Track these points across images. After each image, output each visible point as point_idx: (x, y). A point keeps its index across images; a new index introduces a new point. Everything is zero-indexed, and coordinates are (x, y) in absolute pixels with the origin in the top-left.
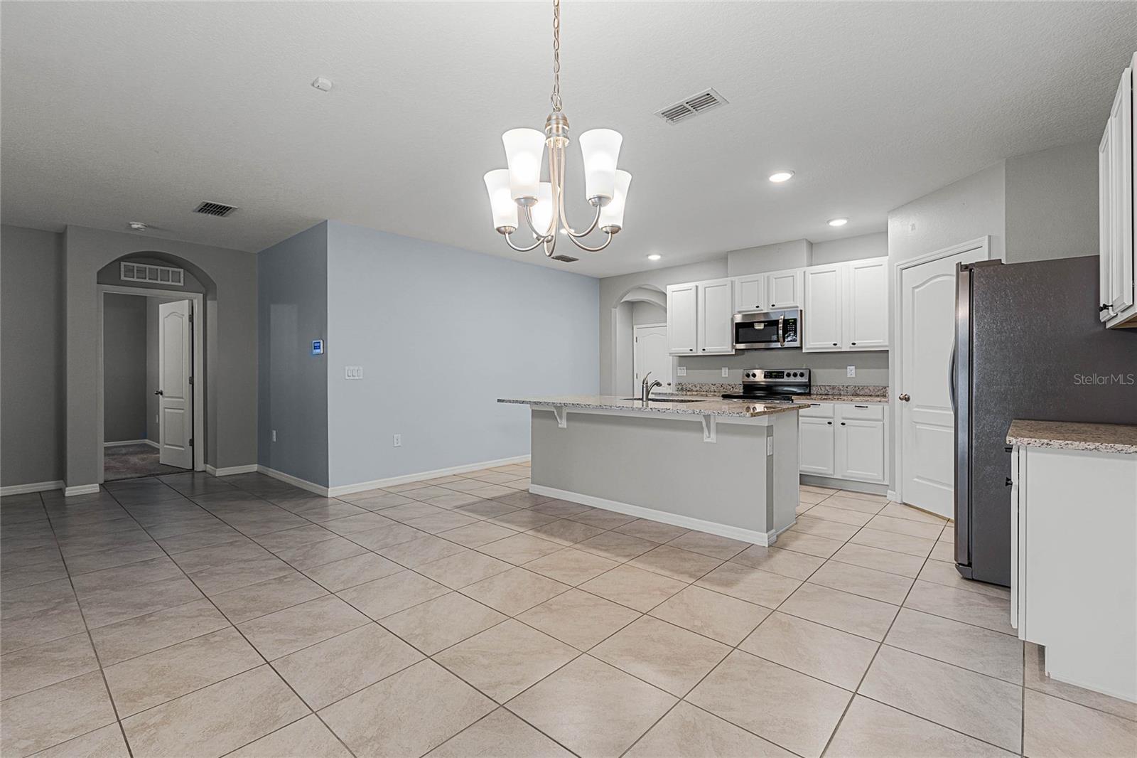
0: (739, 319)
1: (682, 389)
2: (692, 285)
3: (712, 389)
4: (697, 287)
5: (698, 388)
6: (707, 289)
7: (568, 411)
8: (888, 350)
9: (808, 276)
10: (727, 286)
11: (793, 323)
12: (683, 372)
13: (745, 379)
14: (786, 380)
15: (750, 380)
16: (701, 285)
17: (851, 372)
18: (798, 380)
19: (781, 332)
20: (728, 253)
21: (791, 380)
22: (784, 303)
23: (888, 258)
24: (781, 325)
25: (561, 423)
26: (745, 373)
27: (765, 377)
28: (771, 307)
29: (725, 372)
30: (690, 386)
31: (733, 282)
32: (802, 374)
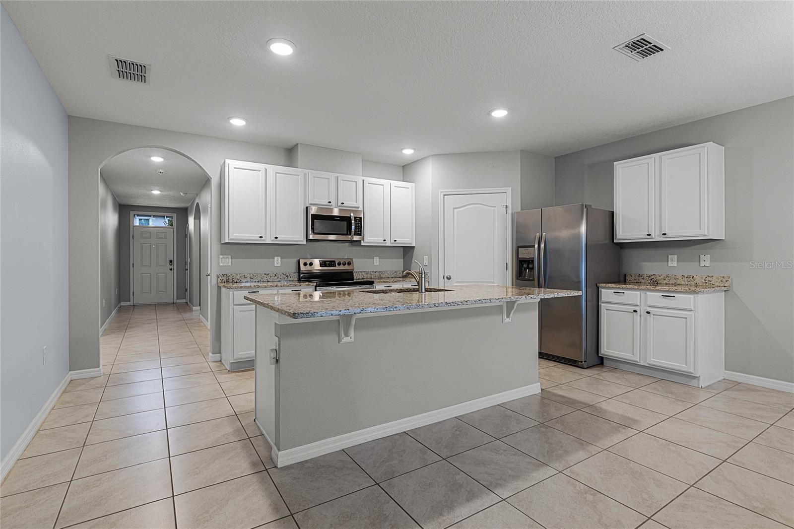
0: (313, 211)
2: (261, 166)
5: (248, 279)
8: (414, 247)
9: (366, 184)
10: (299, 176)
11: (359, 221)
12: (227, 262)
13: (303, 268)
14: (337, 267)
15: (308, 268)
16: (272, 168)
17: (376, 261)
18: (347, 267)
19: (353, 227)
20: (299, 144)
21: (342, 267)
22: (350, 203)
23: (414, 184)
24: (353, 222)
25: (347, 335)
26: (302, 262)
27: (321, 266)
28: (339, 204)
29: (278, 261)
30: (238, 277)
31: (305, 174)
32: (349, 264)
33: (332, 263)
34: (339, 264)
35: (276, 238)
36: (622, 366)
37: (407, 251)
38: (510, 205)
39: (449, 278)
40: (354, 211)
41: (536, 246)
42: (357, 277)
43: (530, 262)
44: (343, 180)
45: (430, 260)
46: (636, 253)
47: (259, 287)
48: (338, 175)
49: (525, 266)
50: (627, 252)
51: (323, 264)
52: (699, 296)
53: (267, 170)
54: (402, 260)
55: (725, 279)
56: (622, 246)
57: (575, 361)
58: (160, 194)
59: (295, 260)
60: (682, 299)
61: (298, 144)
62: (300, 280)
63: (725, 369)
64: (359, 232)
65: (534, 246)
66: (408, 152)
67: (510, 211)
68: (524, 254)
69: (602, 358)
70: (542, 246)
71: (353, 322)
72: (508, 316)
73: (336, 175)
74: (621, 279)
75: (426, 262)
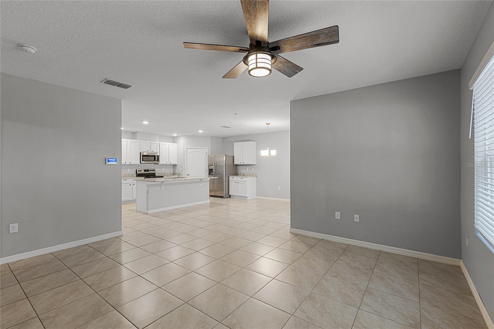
0: (143, 154)
4: (127, 141)
8: (177, 165)
9: (160, 144)
10: (138, 143)
11: (158, 156)
13: (138, 172)
14: (150, 172)
15: (140, 172)
16: (129, 141)
17: (163, 169)
18: (153, 172)
19: (156, 159)
20: (137, 132)
21: (151, 172)
22: (155, 151)
23: (177, 144)
24: (156, 157)
25: (162, 187)
26: (138, 170)
28: (151, 151)
29: (129, 170)
31: (140, 142)
32: (154, 170)
33: (148, 170)
34: (151, 171)
35: (131, 163)
36: (234, 197)
37: (174, 166)
38: (207, 152)
39: (189, 175)
40: (156, 154)
41: (214, 165)
42: (156, 175)
43: (212, 170)
44: (152, 143)
45: (182, 169)
46: (240, 167)
47: (127, 178)
49: (211, 171)
50: (238, 167)
51: (145, 171)
52: (247, 178)
54: (172, 169)
55: (256, 174)
56: (237, 165)
57: (223, 197)
59: (135, 170)
60: (244, 179)
62: (137, 176)
63: (257, 196)
64: (158, 160)
65: (213, 165)
66: (175, 135)
67: (207, 154)
68: (211, 167)
69: (230, 196)
70: (215, 165)
71: (164, 184)
72: (201, 183)
73: (150, 142)
74: (237, 174)
75: (181, 170)
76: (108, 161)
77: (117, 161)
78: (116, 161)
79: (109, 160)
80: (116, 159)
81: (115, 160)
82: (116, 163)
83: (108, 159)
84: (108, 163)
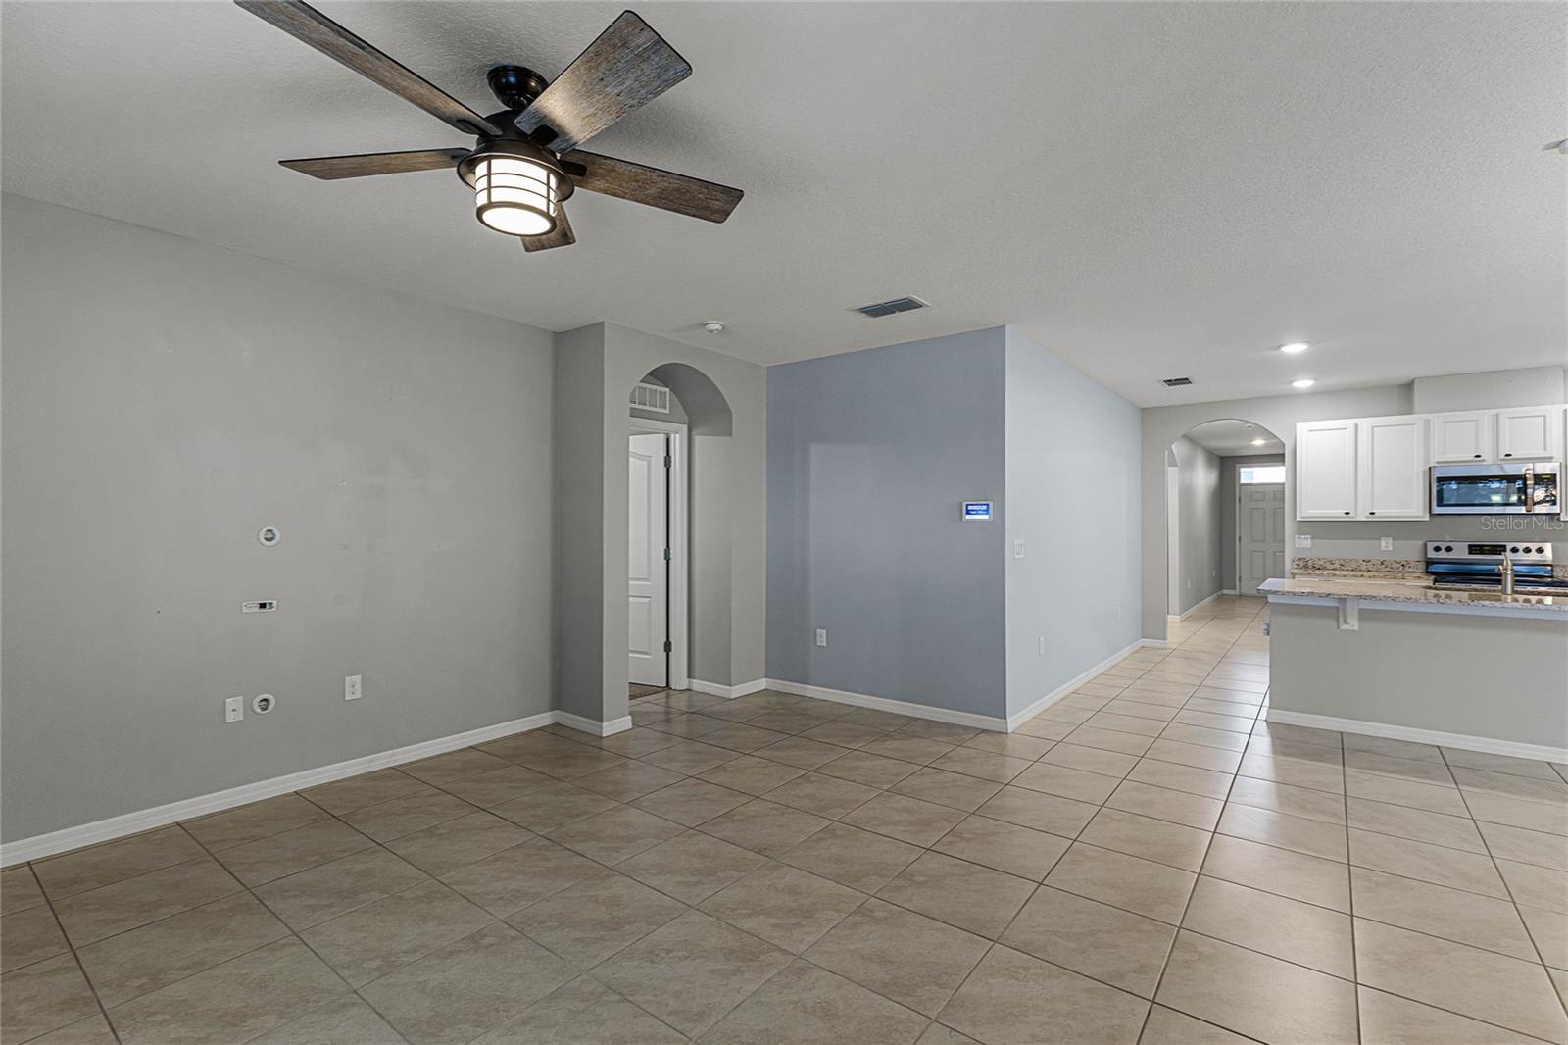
0: (1443, 472)
1: (1306, 567)
2: (1350, 423)
3: (1364, 567)
4: (1357, 425)
5: (1337, 565)
6: (1375, 429)
7: (1361, 607)
10: (1415, 427)
11: (1548, 480)
12: (1306, 542)
13: (1434, 554)
15: (1445, 554)
16: (1365, 424)
18: (1533, 557)
20: (1416, 381)
21: (1519, 557)
22: (1527, 452)
24: (1530, 482)
26: (1431, 546)
27: (1470, 553)
28: (1503, 457)
29: (1386, 543)
30: (1321, 562)
31: (1427, 421)
32: (1540, 550)
33: (1497, 549)
34: (1515, 550)
35: (1373, 513)
44: (1510, 418)
48: (1497, 410)
51: (1473, 549)
53: (1359, 427)
58: (1265, 444)
59: (1420, 543)
61: (1413, 382)
64: (1550, 498)
73: (1495, 411)
76: (968, 512)
77: (991, 511)
78: (987, 511)
79: (970, 507)
80: (987, 505)
81: (985, 507)
82: (986, 517)
83: (968, 505)
84: (968, 517)
